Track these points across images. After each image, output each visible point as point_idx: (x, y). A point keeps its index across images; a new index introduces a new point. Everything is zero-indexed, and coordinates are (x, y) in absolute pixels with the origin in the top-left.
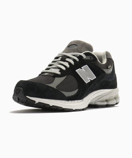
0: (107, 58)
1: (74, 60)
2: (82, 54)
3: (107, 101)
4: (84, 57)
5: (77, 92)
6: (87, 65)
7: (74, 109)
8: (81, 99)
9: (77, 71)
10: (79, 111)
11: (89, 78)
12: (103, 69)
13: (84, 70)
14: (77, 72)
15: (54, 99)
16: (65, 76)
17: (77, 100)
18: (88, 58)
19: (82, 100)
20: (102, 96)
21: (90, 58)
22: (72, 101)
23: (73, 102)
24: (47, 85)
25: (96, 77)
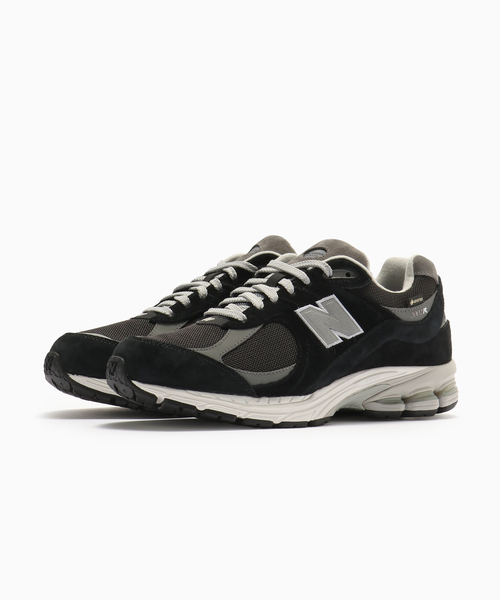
0: (415, 276)
1: (296, 281)
2: (323, 265)
3: (405, 400)
4: (328, 271)
5: (290, 373)
6: (333, 296)
7: (276, 422)
8: (307, 394)
9: (298, 311)
10: (295, 427)
11: (337, 334)
12: (391, 309)
13: (325, 311)
14: (300, 315)
15: (211, 392)
16: (256, 326)
17: (291, 397)
18: (341, 275)
19: (309, 396)
20: (387, 386)
21: (348, 275)
22: (271, 399)
23: (275, 401)
24: (195, 350)
25: (362, 331)
